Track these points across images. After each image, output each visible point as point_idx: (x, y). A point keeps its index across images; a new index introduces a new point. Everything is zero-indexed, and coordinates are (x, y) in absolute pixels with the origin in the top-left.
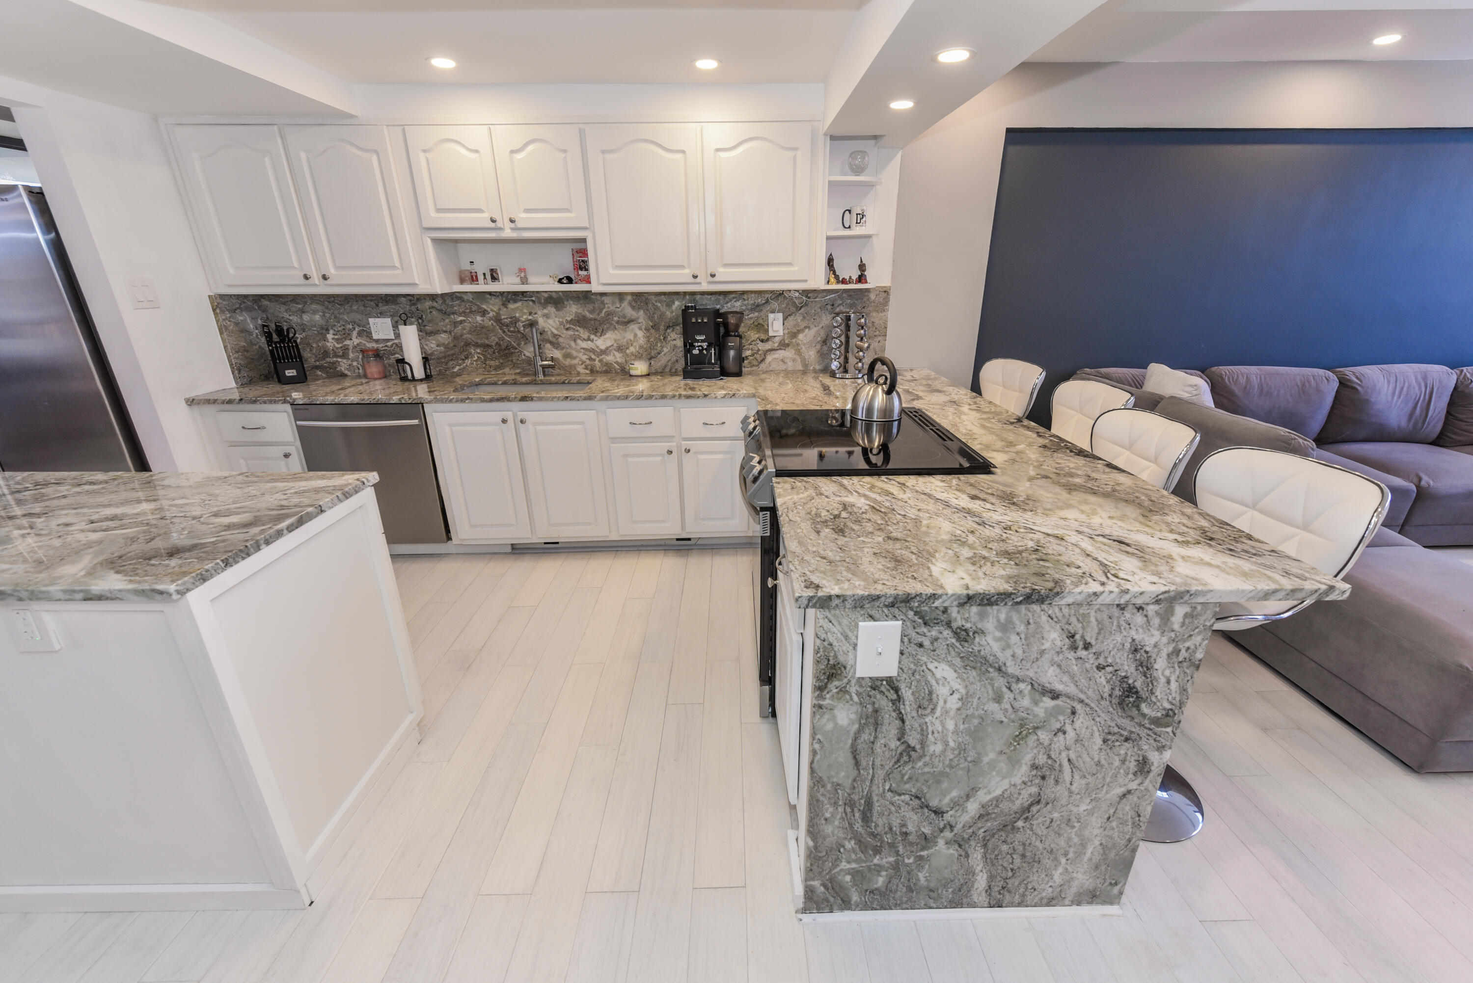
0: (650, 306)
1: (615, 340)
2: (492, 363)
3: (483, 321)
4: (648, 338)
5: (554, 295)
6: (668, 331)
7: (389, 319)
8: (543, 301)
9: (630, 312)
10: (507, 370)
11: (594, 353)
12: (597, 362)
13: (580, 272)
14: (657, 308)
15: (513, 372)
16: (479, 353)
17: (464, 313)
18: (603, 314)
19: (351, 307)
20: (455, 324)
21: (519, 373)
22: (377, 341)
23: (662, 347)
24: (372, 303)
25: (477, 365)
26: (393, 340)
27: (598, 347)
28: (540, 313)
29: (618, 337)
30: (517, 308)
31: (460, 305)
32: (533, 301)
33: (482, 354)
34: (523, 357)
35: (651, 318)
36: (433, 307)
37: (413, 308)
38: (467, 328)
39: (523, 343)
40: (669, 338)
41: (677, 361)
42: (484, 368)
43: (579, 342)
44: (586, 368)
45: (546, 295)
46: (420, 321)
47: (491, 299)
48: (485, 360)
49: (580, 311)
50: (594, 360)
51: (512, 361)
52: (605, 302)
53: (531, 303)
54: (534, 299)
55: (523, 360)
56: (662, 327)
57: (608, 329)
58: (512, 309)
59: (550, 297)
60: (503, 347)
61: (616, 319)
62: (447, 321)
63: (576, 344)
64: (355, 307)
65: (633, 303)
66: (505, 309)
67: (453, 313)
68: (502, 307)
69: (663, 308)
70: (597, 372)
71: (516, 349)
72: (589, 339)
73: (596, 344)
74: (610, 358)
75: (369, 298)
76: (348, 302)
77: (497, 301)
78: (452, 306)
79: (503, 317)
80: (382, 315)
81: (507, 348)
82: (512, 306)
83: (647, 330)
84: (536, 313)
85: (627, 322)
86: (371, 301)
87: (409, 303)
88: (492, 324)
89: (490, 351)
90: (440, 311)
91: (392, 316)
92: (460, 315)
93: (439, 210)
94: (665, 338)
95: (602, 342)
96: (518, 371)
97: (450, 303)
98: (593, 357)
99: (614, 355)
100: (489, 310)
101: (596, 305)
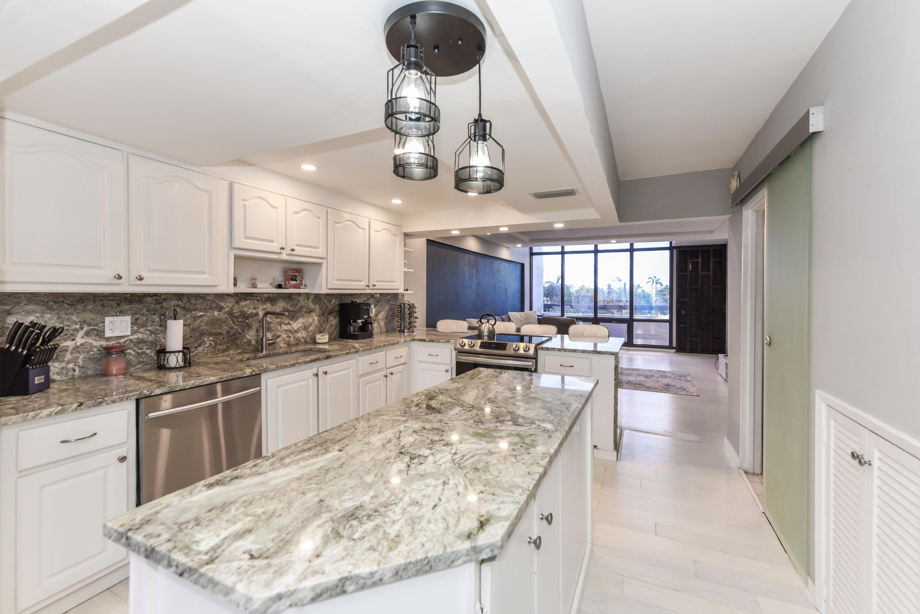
0: (322, 302)
1: (303, 323)
2: (221, 347)
3: (219, 315)
4: (319, 320)
5: (271, 295)
6: (329, 316)
7: (130, 317)
8: (264, 300)
9: (312, 306)
10: (231, 352)
11: (290, 332)
12: (292, 339)
13: (291, 282)
14: (324, 303)
15: (236, 352)
16: (211, 341)
17: (205, 310)
18: (298, 308)
19: (85, 307)
20: (195, 318)
21: (240, 353)
22: (108, 339)
23: (326, 325)
24: (113, 303)
25: (208, 350)
26: (129, 336)
27: (293, 328)
28: (261, 308)
29: (305, 321)
30: (246, 305)
31: (202, 304)
32: (258, 300)
33: (214, 341)
34: (245, 340)
35: (321, 309)
36: (177, 305)
37: (158, 307)
38: (205, 321)
39: (246, 329)
40: (329, 320)
41: (332, 333)
42: (214, 352)
43: (283, 326)
44: (285, 343)
45: (266, 296)
46: (162, 317)
47: (228, 299)
48: (215, 346)
49: (285, 306)
50: (290, 337)
51: (236, 344)
52: (300, 300)
53: (256, 301)
54: (258, 298)
55: (245, 342)
56: (326, 314)
57: (300, 317)
58: (243, 306)
59: (269, 297)
60: (231, 334)
61: (304, 310)
62: (188, 316)
63: (281, 328)
64: (89, 307)
65: (314, 301)
66: (237, 306)
67: (195, 310)
68: (235, 304)
69: (327, 304)
70: (292, 345)
71: (241, 334)
72: (289, 324)
73: (292, 327)
74: (299, 335)
75: (111, 298)
76: (82, 303)
77: (232, 299)
78: (195, 305)
79: (235, 311)
80: (122, 313)
81: (234, 334)
82: (242, 303)
83: (319, 316)
84: (258, 308)
85: (310, 311)
86: (113, 300)
87: (155, 302)
88: (226, 317)
89: (221, 337)
90: (184, 308)
91: (133, 315)
92: (201, 311)
93: (247, 238)
94: (327, 320)
95: (296, 325)
96: (240, 351)
97: (194, 302)
98: (290, 335)
99: (302, 333)
100: (225, 306)
101: (295, 302)
